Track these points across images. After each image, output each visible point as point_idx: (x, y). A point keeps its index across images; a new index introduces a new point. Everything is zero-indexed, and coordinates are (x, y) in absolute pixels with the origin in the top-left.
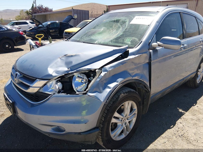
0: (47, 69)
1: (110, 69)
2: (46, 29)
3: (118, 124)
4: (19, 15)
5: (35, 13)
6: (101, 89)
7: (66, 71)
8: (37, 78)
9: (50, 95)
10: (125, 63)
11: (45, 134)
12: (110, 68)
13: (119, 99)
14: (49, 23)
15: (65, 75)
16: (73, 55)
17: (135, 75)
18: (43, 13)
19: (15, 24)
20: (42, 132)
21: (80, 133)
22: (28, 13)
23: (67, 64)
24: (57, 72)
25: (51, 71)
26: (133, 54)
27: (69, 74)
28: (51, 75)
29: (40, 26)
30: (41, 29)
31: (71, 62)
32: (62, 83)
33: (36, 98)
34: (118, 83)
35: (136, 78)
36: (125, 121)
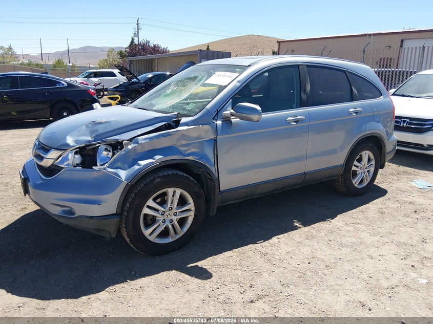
0: (65, 138)
1: (143, 142)
2: (143, 87)
3: (157, 218)
4: (105, 57)
5: (134, 55)
6: (126, 166)
7: (89, 141)
8: (52, 148)
9: (63, 168)
10: (171, 135)
11: (55, 217)
12: (143, 139)
13: (155, 182)
14: (150, 75)
15: (86, 146)
16: (102, 122)
17: (189, 155)
18: (149, 56)
19: (92, 75)
20: (51, 215)
21: (92, 217)
22: (123, 55)
23: (92, 132)
24: (76, 142)
25: (70, 141)
26: (186, 124)
27: (92, 145)
28: (68, 145)
29: (134, 80)
30: (135, 86)
31: (97, 130)
32: (82, 156)
33: (49, 173)
34: (154, 161)
35: (191, 158)
36: (169, 216)
